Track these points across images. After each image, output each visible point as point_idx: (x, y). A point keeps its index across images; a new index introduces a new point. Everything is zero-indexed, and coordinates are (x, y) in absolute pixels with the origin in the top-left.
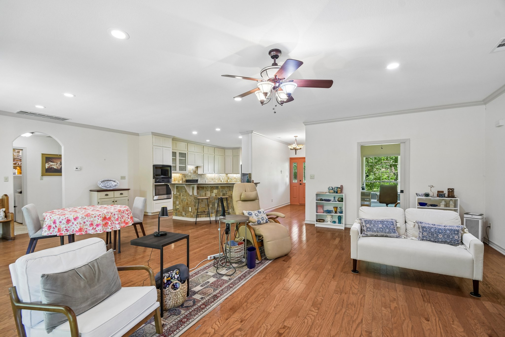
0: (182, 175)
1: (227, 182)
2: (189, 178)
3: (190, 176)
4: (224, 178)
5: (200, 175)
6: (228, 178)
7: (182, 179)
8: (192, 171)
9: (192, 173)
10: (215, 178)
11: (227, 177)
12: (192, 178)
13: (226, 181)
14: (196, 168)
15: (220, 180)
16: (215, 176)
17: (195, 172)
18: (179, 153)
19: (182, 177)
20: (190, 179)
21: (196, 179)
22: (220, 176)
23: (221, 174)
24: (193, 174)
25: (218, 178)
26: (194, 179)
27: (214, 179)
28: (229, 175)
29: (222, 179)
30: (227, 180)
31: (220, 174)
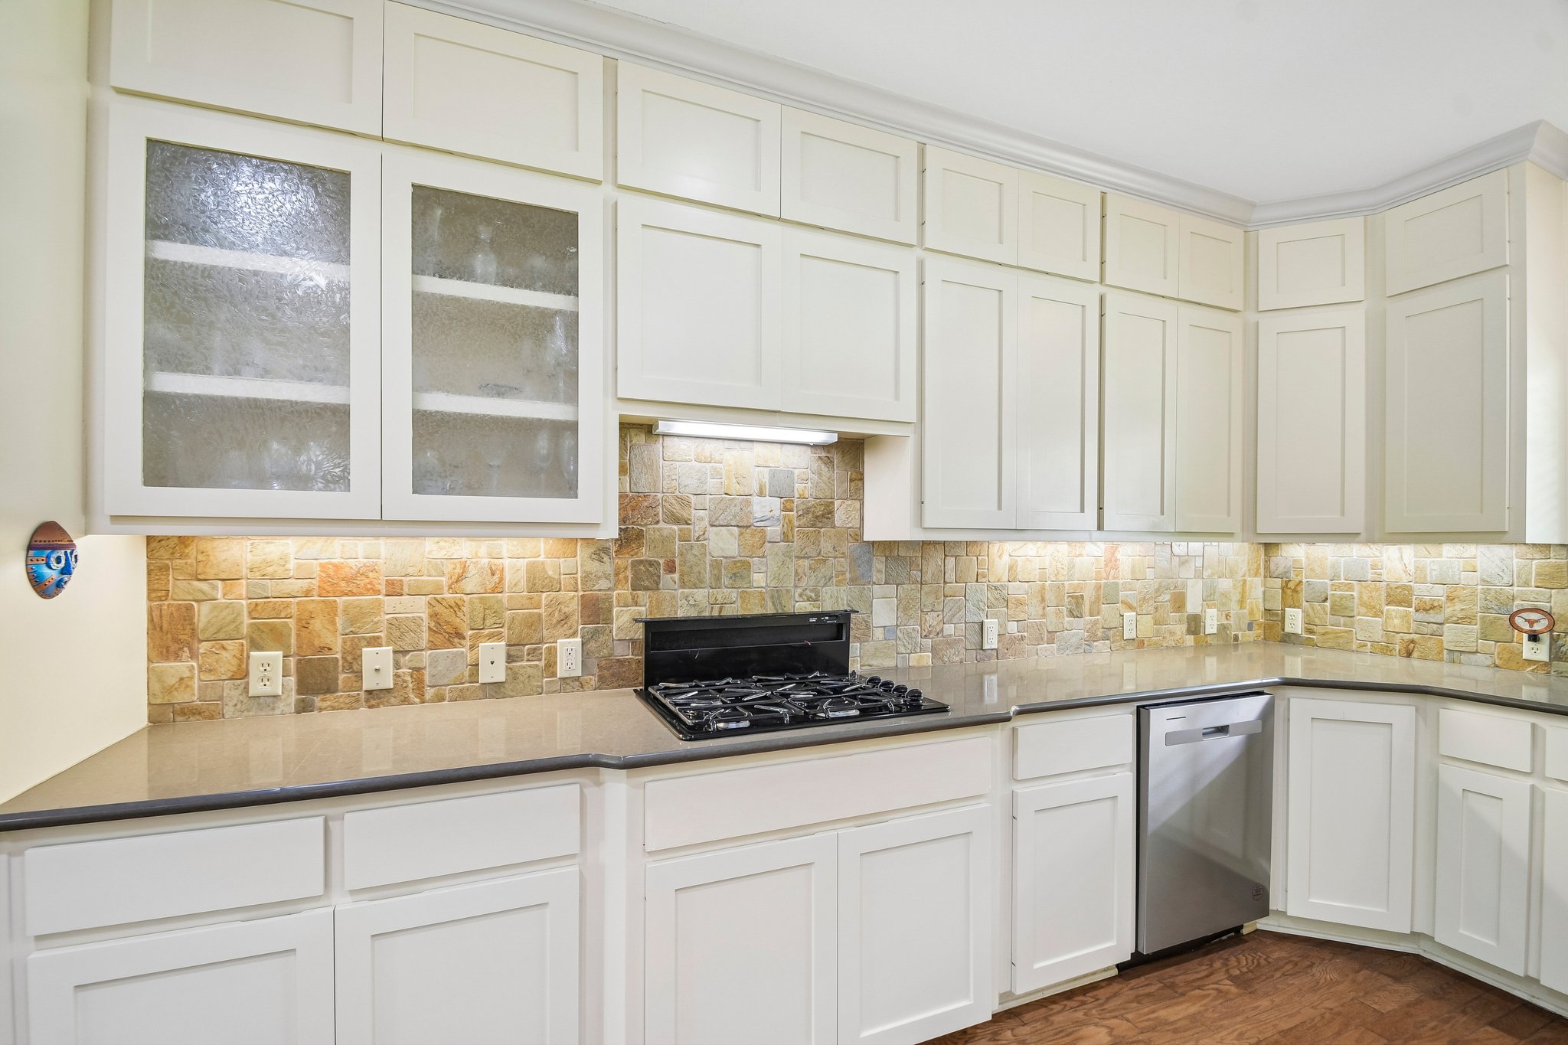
0: (582, 553)
1: (1268, 628)
2: (722, 594)
3: (739, 571)
4: (1225, 584)
5: (888, 548)
6: (1290, 591)
7: (595, 611)
8: (766, 507)
9: (774, 531)
10: (1107, 594)
11: (1269, 574)
12: (777, 595)
13: (1259, 617)
14: (829, 462)
15: (1179, 602)
16: (1112, 562)
17: (821, 515)
18: (424, 197)
19: (587, 577)
20: (730, 611)
21: (832, 600)
22: (1184, 560)
23: (1196, 546)
24: (786, 538)
25: (1158, 591)
26: (802, 607)
27: (1097, 600)
28: (1295, 553)
29: (1210, 597)
30: (1277, 605)
31: (1180, 548)
